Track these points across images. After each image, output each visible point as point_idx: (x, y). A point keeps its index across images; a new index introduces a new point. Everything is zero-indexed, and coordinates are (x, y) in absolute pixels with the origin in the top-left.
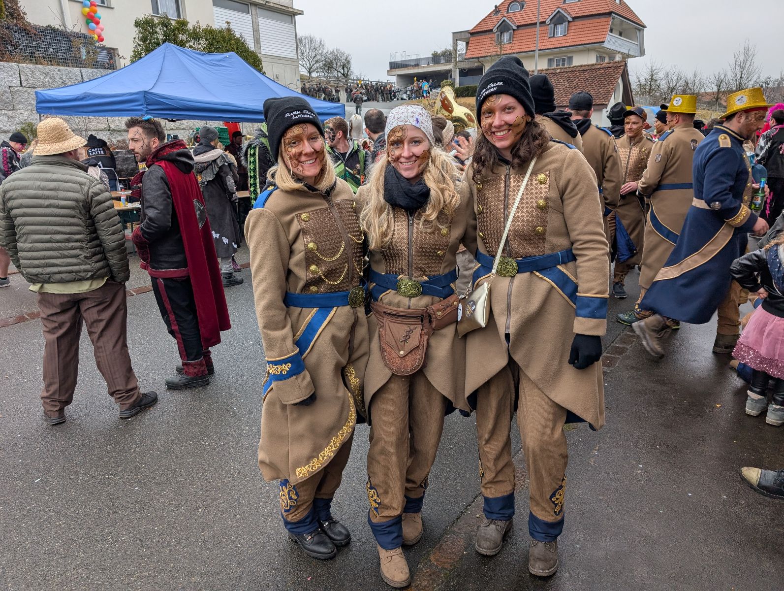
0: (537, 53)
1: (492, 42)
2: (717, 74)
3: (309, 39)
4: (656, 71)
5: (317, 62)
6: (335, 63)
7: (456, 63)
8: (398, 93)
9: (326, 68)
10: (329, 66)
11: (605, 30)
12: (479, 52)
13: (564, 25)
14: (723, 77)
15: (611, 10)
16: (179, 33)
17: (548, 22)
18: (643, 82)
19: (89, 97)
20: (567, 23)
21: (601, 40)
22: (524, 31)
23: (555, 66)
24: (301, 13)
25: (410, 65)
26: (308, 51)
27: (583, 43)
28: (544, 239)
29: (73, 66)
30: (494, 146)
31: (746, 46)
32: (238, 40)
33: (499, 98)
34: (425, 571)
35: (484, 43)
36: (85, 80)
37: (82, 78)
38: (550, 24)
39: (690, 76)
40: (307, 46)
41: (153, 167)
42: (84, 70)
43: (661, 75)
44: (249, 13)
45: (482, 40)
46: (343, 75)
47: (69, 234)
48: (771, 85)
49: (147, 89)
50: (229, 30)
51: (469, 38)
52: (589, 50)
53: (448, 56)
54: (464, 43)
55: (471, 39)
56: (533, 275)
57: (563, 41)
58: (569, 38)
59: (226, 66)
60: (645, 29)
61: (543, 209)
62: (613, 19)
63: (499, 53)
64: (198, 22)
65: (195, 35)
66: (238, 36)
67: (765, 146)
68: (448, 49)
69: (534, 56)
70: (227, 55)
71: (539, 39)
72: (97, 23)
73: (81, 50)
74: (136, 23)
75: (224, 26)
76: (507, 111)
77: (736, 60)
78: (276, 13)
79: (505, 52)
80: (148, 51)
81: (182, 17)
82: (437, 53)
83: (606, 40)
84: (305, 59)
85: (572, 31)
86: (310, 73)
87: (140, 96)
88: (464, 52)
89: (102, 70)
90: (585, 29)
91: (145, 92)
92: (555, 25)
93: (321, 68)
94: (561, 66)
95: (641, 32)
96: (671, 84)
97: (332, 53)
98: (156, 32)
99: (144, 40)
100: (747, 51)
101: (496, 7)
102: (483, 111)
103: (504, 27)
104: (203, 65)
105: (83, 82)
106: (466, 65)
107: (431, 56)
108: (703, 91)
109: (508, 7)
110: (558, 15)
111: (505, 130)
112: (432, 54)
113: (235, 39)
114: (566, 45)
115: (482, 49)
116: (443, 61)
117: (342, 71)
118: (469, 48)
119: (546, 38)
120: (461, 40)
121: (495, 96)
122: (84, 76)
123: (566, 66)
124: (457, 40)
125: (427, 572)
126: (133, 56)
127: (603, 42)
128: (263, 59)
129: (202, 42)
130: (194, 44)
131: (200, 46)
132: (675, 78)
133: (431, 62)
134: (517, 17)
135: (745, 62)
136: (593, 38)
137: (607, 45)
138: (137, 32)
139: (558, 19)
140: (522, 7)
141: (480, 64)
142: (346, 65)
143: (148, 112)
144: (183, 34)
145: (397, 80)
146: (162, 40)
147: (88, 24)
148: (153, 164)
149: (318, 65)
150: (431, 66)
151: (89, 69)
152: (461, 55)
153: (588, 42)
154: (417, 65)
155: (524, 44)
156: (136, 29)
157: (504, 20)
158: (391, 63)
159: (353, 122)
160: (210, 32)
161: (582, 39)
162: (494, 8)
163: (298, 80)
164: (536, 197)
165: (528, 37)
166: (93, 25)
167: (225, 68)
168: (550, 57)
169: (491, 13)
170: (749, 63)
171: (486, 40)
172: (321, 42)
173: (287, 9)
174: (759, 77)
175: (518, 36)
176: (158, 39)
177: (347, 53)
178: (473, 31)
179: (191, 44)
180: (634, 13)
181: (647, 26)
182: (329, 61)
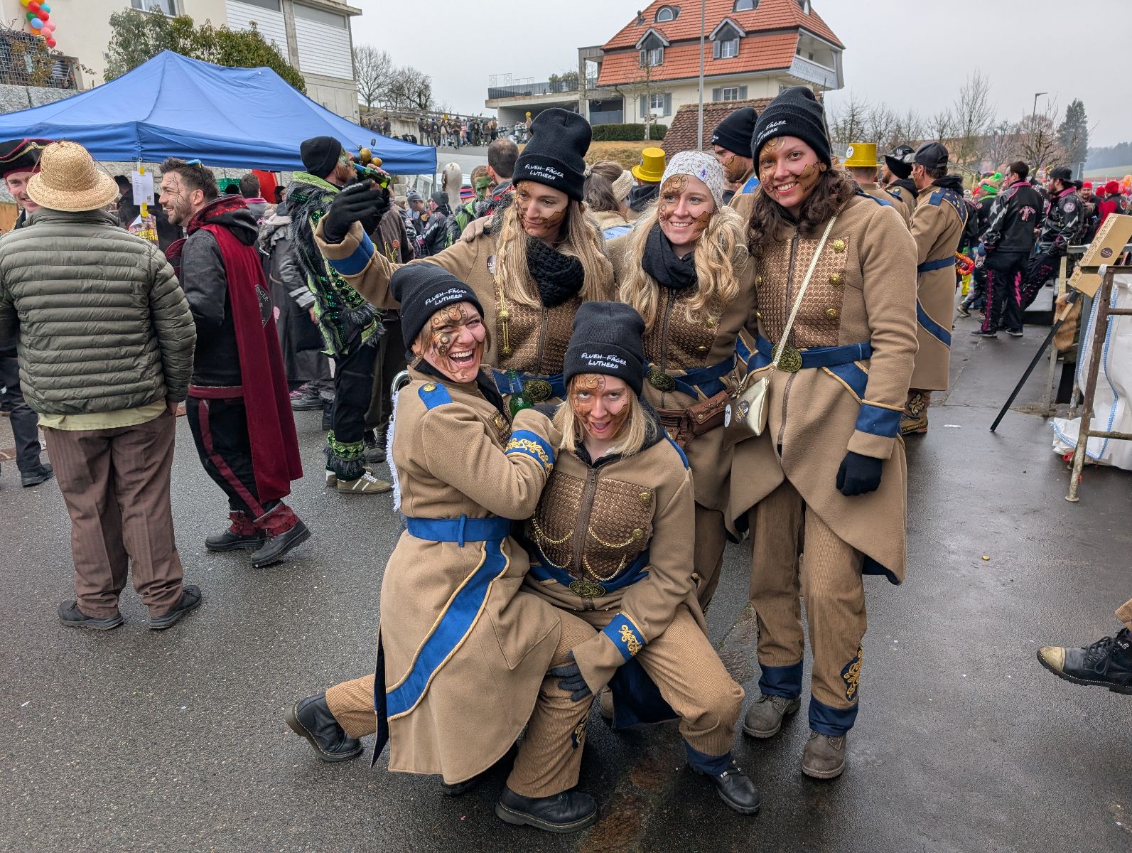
0: (702, 80)
1: (635, 63)
2: (938, 115)
3: (367, 52)
4: (858, 110)
5: (379, 86)
6: (406, 89)
7: (585, 92)
8: (502, 134)
9: (394, 95)
10: (398, 91)
11: (790, 50)
12: (617, 77)
13: (734, 42)
14: (946, 119)
15: (798, 23)
16: (180, 37)
17: (712, 37)
18: (841, 125)
19: (47, 129)
20: (738, 39)
21: (785, 65)
22: (679, 49)
23: (723, 100)
24: (358, 13)
25: (519, 94)
26: (365, 69)
27: (761, 67)
28: (837, 326)
29: (12, 83)
30: (777, 204)
31: (977, 77)
32: (269, 49)
33: (781, 142)
34: (625, 797)
35: (624, 64)
36: (36, 104)
37: (30, 101)
38: (714, 40)
39: (903, 118)
40: (364, 61)
41: (198, 234)
42: (32, 89)
43: (864, 115)
44: (280, 11)
45: (621, 61)
46: (420, 105)
47: (121, 333)
48: (1008, 132)
49: (140, 119)
50: (255, 34)
51: (602, 57)
52: (768, 78)
53: (572, 81)
54: (596, 64)
55: (605, 58)
56: (821, 372)
57: (733, 65)
58: (741, 60)
59: (257, 88)
60: (844, 51)
61: (836, 284)
62: (801, 35)
63: (645, 79)
64: (208, 21)
65: (205, 41)
66: (269, 43)
67: (998, 213)
68: (573, 70)
69: (697, 84)
70: (259, 70)
71: (704, 60)
72: (45, 18)
73: (25, 57)
74: (112, 19)
75: (249, 28)
76: (793, 157)
77: (963, 97)
78: (321, 12)
79: (655, 78)
80: (133, 63)
81: (177, 13)
82: (556, 77)
83: (792, 64)
84: (362, 82)
85: (746, 51)
86: (369, 101)
87: (132, 130)
88: (596, 76)
89: (61, 90)
90: (763, 49)
91: (138, 124)
92: (722, 42)
93: (385, 95)
94: (731, 100)
95: (839, 55)
96: (878, 129)
97: (402, 73)
98: (144, 35)
99: (125, 44)
100: (977, 84)
101: (639, 13)
102: (760, 160)
103: (651, 43)
104: (224, 86)
105: (32, 108)
106: (599, 96)
107: (549, 81)
108: (920, 138)
109: (656, 15)
110: (726, 28)
111: (790, 183)
112: (550, 79)
113: (264, 48)
114: (738, 70)
115: (621, 73)
116: (565, 89)
117: (418, 101)
118: (602, 71)
119: (709, 59)
120: (591, 59)
121: (776, 139)
122: (33, 99)
123: (738, 100)
124: (585, 59)
125: (629, 798)
126: (108, 70)
127: (788, 67)
128: (306, 80)
129: (215, 51)
130: (203, 53)
131: (212, 57)
132: (884, 120)
133: (548, 89)
134: (669, 29)
135: (975, 100)
136: (773, 61)
137: (793, 72)
138: (115, 33)
139: (726, 34)
140: (676, 14)
141: (618, 94)
142: (423, 91)
143: (144, 153)
144: (186, 39)
145: (499, 116)
146: (154, 46)
147: (29, 19)
148: (198, 229)
149: (381, 90)
150: (549, 96)
151: (41, 88)
152: (591, 81)
153: (768, 67)
154: (528, 94)
155: (680, 67)
156: (112, 28)
157: (651, 33)
158: (490, 90)
159: (449, 173)
160: (227, 36)
161: (760, 62)
162: (637, 15)
163: (356, 112)
164: (829, 270)
165: (685, 58)
166: (37, 21)
167: (255, 90)
168: (718, 87)
169: (632, 22)
170: (980, 101)
171: (626, 59)
172: (385, 57)
173: (338, 6)
174: (993, 120)
175: (671, 55)
176: (147, 45)
177: (424, 73)
178: (608, 47)
179: (199, 53)
180: (828, 29)
181: (845, 46)
182: (398, 84)
